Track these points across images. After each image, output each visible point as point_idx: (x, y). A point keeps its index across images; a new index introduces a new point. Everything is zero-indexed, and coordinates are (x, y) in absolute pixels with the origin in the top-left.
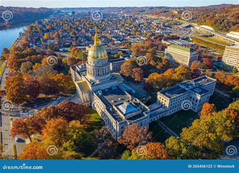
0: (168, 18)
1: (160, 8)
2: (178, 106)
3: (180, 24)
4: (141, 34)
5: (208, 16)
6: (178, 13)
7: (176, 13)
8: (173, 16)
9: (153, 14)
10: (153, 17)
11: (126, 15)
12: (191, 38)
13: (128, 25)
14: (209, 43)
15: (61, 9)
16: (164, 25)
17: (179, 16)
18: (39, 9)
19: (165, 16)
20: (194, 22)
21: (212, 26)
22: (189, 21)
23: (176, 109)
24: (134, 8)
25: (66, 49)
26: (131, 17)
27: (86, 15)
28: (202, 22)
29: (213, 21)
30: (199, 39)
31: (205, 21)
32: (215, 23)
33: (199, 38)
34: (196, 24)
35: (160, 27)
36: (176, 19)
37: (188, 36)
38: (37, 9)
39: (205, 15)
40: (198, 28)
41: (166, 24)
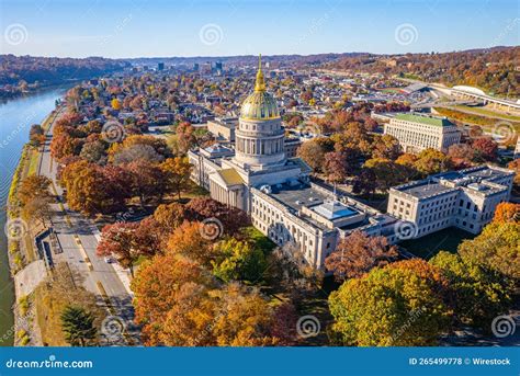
0: (377, 75)
1: (355, 54)
2: (435, 219)
3: (404, 86)
4: (319, 103)
5: (467, 67)
6: (398, 63)
7: (393, 63)
8: (387, 70)
9: (339, 68)
10: (340, 74)
11: (277, 70)
12: (435, 109)
13: (286, 88)
14: (480, 117)
15: (132, 60)
16: (368, 87)
17: (399, 70)
18: (88, 60)
19: (368, 71)
20: (438, 81)
21: (480, 85)
22: (425, 79)
23: (431, 225)
24: (294, 57)
25: (161, 128)
26: (289, 74)
27: (190, 71)
28: (454, 80)
29: (482, 76)
30: (454, 111)
31: (463, 78)
32: (487, 80)
33: (452, 108)
34: (441, 85)
35: (361, 90)
36: (394, 76)
37: (428, 105)
38: (83, 60)
39: (461, 66)
40: (448, 92)
41: (372, 86)
